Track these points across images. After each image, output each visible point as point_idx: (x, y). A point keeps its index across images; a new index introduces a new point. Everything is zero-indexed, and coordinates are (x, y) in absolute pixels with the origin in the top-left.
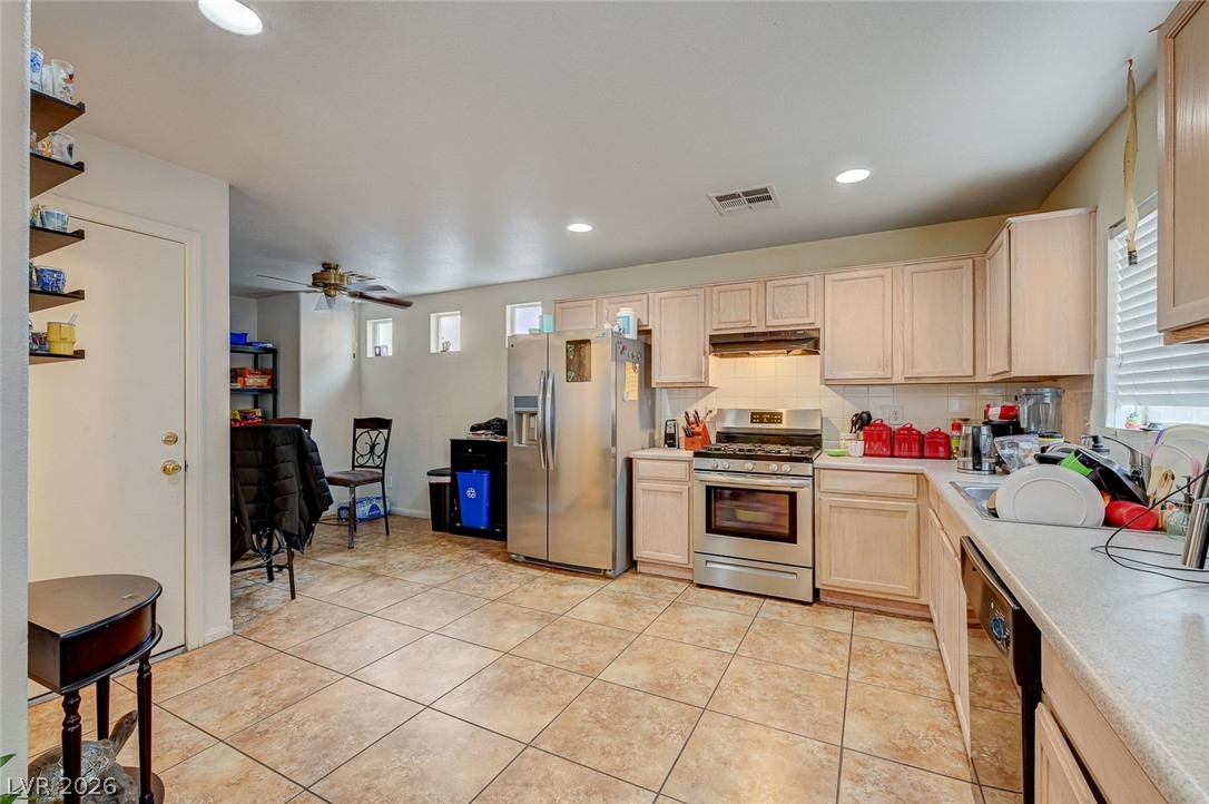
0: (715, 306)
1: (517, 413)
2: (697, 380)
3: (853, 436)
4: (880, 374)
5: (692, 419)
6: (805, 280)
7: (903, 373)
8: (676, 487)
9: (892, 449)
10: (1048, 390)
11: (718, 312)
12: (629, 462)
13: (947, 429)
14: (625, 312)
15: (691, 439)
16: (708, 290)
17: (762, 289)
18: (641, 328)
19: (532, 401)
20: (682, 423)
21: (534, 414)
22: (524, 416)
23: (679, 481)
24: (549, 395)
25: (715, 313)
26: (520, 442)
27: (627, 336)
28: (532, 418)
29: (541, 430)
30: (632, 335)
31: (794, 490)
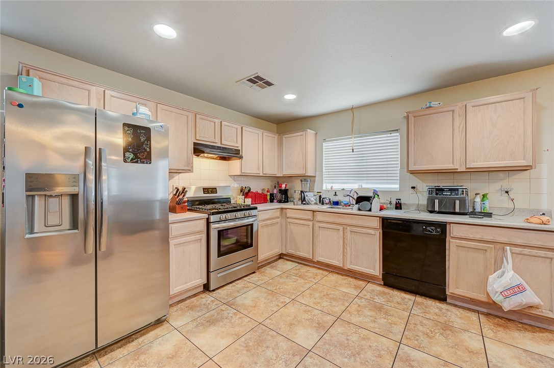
0: (198, 126)
3: (243, 197)
7: (263, 172)
9: (256, 201)
10: (308, 180)
14: (143, 109)
16: (193, 115)
17: (219, 124)
23: (199, 232)
25: (197, 130)
31: (252, 223)
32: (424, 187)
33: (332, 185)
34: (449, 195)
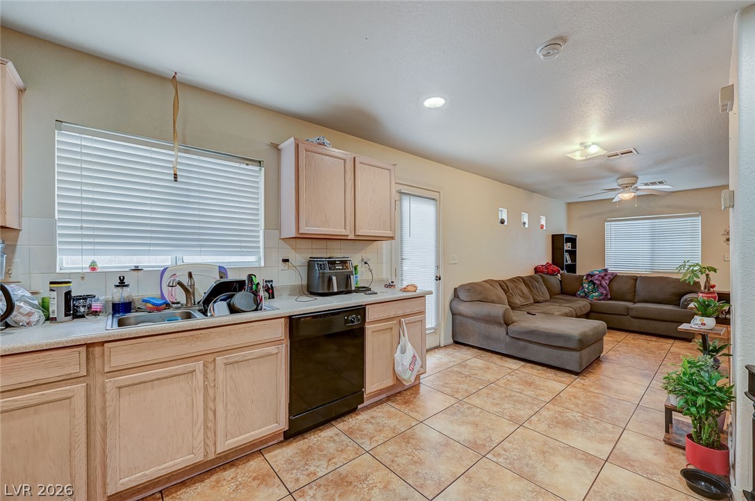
32: (299, 258)
33: (91, 258)
34: (342, 269)
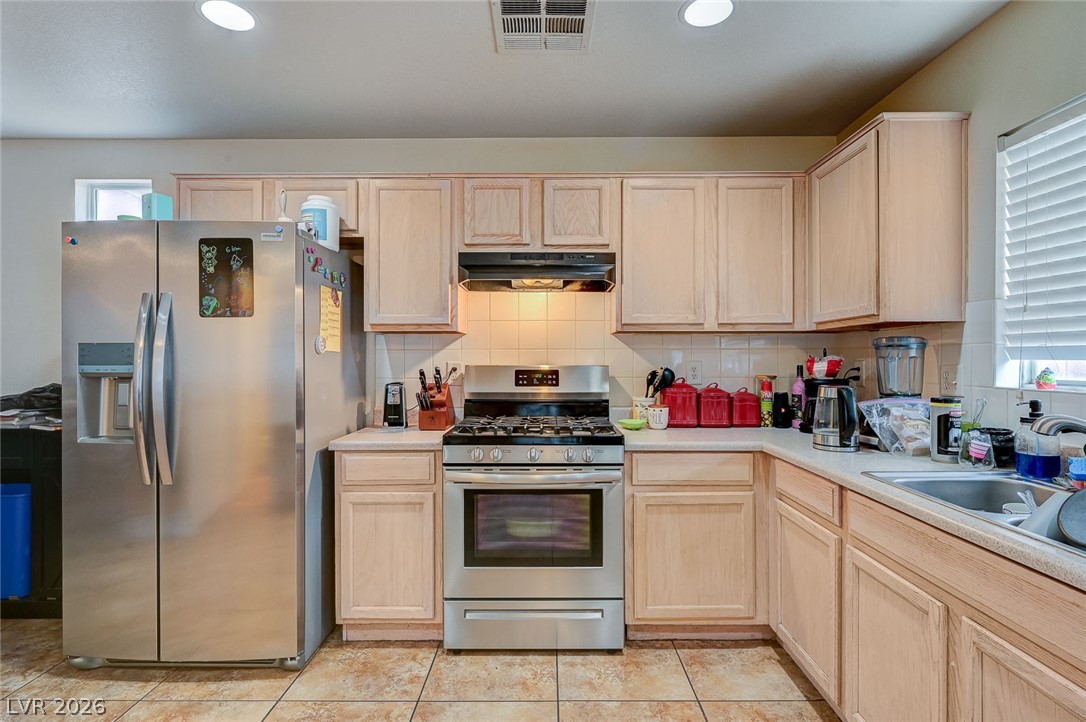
0: (468, 208)
1: (84, 375)
2: (439, 320)
3: (650, 401)
4: (691, 319)
5: (430, 380)
6: (598, 182)
7: (717, 317)
8: (413, 495)
9: (699, 418)
10: (913, 340)
11: (473, 217)
12: (328, 459)
13: (753, 389)
14: (316, 201)
15: (430, 413)
16: (457, 183)
17: (538, 189)
18: (346, 235)
19: (124, 352)
20: (413, 387)
21: (127, 378)
22: (105, 385)
23: (418, 485)
24: (160, 343)
25: (467, 220)
26: (94, 432)
27: (321, 242)
28: (123, 387)
29: (141, 406)
30: (331, 242)
31: (597, 486)
